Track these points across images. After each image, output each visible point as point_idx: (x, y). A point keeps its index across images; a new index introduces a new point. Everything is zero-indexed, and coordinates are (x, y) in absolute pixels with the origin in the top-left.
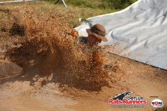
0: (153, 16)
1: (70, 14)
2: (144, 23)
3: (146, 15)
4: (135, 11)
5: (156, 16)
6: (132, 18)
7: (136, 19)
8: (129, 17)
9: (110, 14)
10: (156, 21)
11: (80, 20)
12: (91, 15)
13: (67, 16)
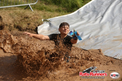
0: (94, 17)
1: (35, 17)
2: (87, 22)
3: (89, 16)
4: (81, 13)
5: (96, 16)
6: (79, 19)
7: (82, 19)
8: (77, 17)
9: (64, 16)
10: (96, 20)
11: (43, 20)
12: (51, 17)
13: (33, 18)
